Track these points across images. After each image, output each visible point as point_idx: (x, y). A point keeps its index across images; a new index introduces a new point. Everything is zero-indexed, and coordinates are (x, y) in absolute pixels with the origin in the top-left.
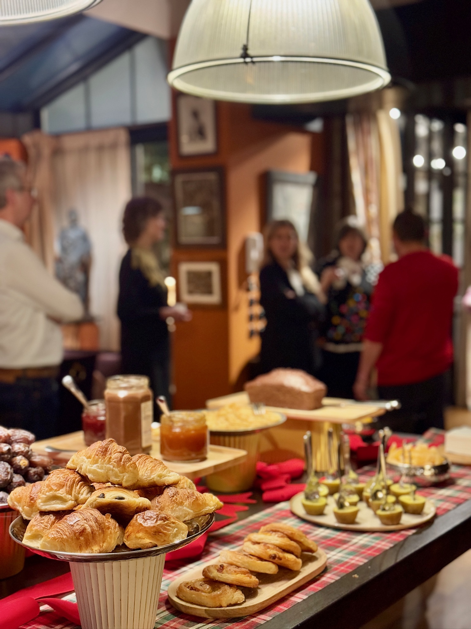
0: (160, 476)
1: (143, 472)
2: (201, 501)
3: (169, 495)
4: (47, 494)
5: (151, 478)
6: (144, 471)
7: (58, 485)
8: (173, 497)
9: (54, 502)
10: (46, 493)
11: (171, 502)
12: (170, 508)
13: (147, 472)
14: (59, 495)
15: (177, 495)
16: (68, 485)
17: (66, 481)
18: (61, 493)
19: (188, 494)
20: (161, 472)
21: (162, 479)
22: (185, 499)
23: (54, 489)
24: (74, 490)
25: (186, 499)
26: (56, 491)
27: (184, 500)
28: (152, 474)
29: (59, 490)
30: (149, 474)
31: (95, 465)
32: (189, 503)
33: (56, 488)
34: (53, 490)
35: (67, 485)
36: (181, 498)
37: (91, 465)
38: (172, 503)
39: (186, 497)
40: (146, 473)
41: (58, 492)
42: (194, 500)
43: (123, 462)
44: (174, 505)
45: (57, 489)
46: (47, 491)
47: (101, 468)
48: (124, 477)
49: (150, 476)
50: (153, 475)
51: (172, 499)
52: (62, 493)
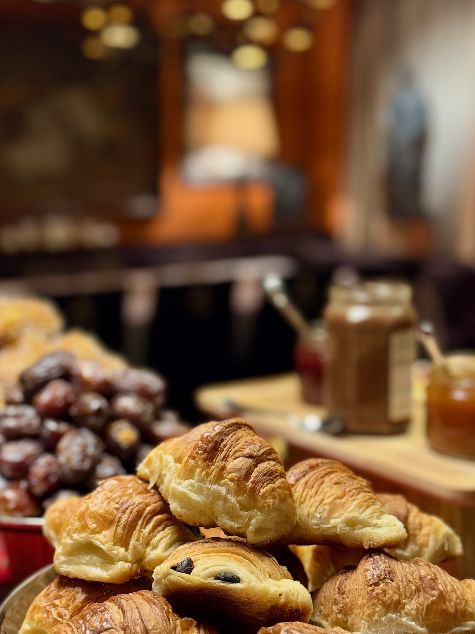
0: (352, 523)
1: (311, 506)
2: (452, 603)
3: (369, 578)
4: (76, 536)
5: (329, 526)
6: (313, 506)
7: (100, 519)
8: (377, 584)
9: (87, 558)
10: (74, 533)
11: (371, 598)
12: (366, 614)
13: (320, 509)
14: (98, 543)
15: (389, 581)
16: (123, 521)
17: (121, 509)
18: (101, 539)
19: (418, 581)
20: (356, 514)
21: (356, 532)
22: (408, 594)
23: (90, 526)
24: (135, 534)
25: (411, 595)
26: (94, 532)
27: (406, 596)
28: (333, 516)
29: (99, 532)
30: (325, 514)
31: (187, 482)
32: (418, 607)
33: (95, 526)
34: (87, 530)
35: (119, 522)
36: (397, 590)
37: (178, 480)
38: (373, 601)
39: (413, 588)
40: (318, 510)
41: (98, 536)
42: (432, 599)
43: (253, 483)
44: (377, 609)
45: (98, 529)
46: (76, 529)
47: (199, 491)
48: (250, 519)
49: (326, 520)
50: (334, 518)
51: (373, 590)
52: (103, 540)
